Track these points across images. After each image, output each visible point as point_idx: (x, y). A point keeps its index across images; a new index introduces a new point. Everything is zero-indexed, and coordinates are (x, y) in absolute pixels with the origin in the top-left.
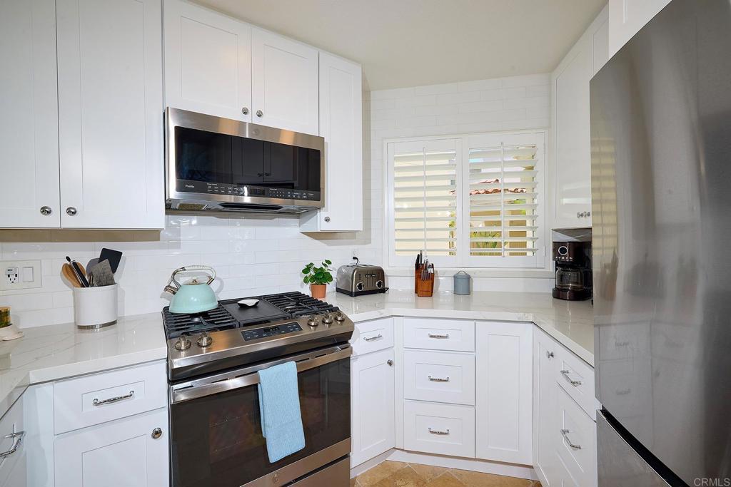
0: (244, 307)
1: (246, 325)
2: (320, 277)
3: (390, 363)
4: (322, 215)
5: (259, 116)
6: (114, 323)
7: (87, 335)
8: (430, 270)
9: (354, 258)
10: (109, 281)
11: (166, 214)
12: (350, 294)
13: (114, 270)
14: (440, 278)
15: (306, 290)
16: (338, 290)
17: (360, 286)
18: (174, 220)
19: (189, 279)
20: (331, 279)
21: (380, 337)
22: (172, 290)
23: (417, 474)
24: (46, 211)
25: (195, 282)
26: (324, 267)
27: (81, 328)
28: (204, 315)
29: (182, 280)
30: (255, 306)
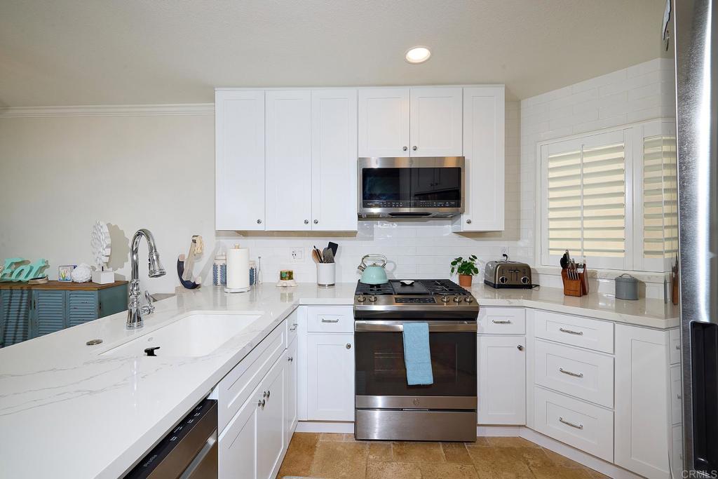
0: (404, 285)
1: (399, 294)
2: (467, 269)
3: (520, 348)
4: (464, 218)
5: (415, 150)
6: (333, 285)
7: (322, 289)
8: (580, 271)
9: (504, 255)
10: (332, 261)
11: (359, 220)
12: (494, 286)
13: (334, 254)
14: (600, 280)
15: (455, 279)
16: (487, 283)
17: (502, 280)
18: (365, 223)
19: (371, 263)
20: (476, 271)
21: (509, 322)
22: (362, 268)
23: (547, 457)
24: (306, 222)
25: (374, 265)
26: (471, 261)
27: (319, 285)
28: (378, 286)
29: (368, 263)
30: (411, 285)
